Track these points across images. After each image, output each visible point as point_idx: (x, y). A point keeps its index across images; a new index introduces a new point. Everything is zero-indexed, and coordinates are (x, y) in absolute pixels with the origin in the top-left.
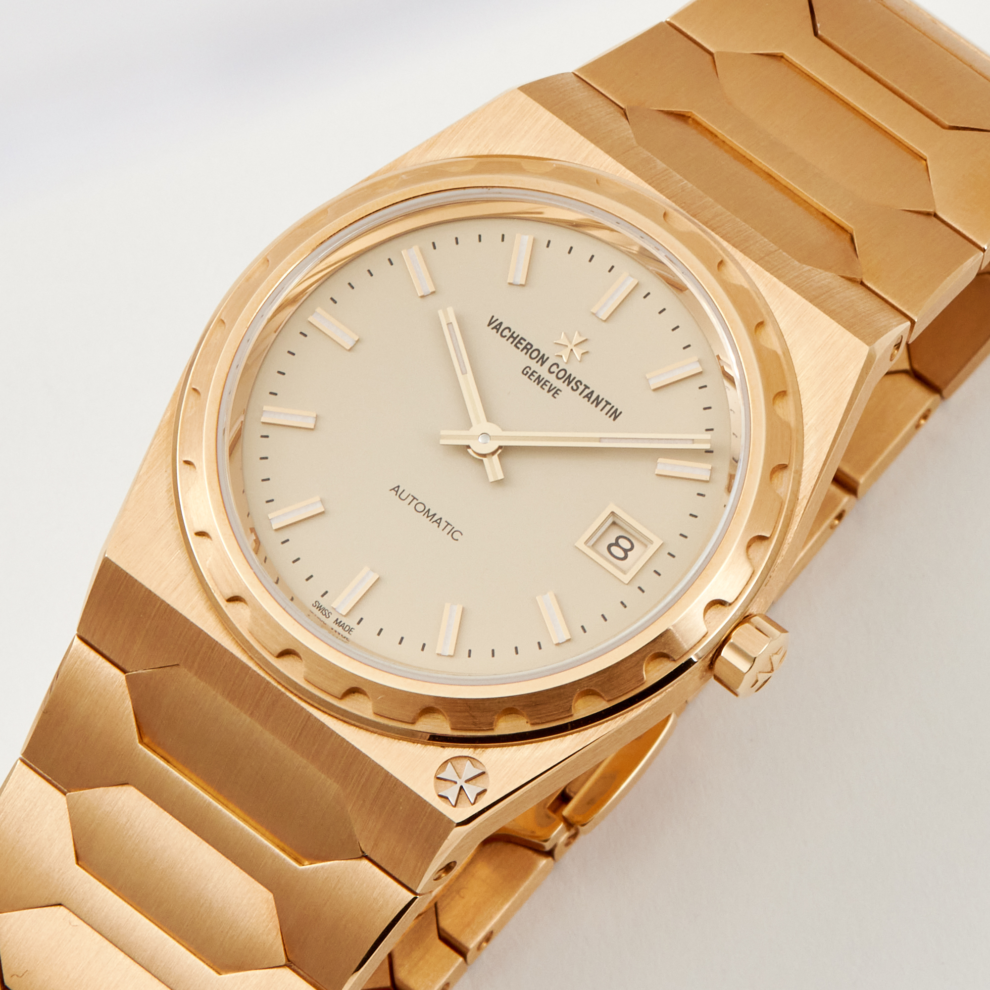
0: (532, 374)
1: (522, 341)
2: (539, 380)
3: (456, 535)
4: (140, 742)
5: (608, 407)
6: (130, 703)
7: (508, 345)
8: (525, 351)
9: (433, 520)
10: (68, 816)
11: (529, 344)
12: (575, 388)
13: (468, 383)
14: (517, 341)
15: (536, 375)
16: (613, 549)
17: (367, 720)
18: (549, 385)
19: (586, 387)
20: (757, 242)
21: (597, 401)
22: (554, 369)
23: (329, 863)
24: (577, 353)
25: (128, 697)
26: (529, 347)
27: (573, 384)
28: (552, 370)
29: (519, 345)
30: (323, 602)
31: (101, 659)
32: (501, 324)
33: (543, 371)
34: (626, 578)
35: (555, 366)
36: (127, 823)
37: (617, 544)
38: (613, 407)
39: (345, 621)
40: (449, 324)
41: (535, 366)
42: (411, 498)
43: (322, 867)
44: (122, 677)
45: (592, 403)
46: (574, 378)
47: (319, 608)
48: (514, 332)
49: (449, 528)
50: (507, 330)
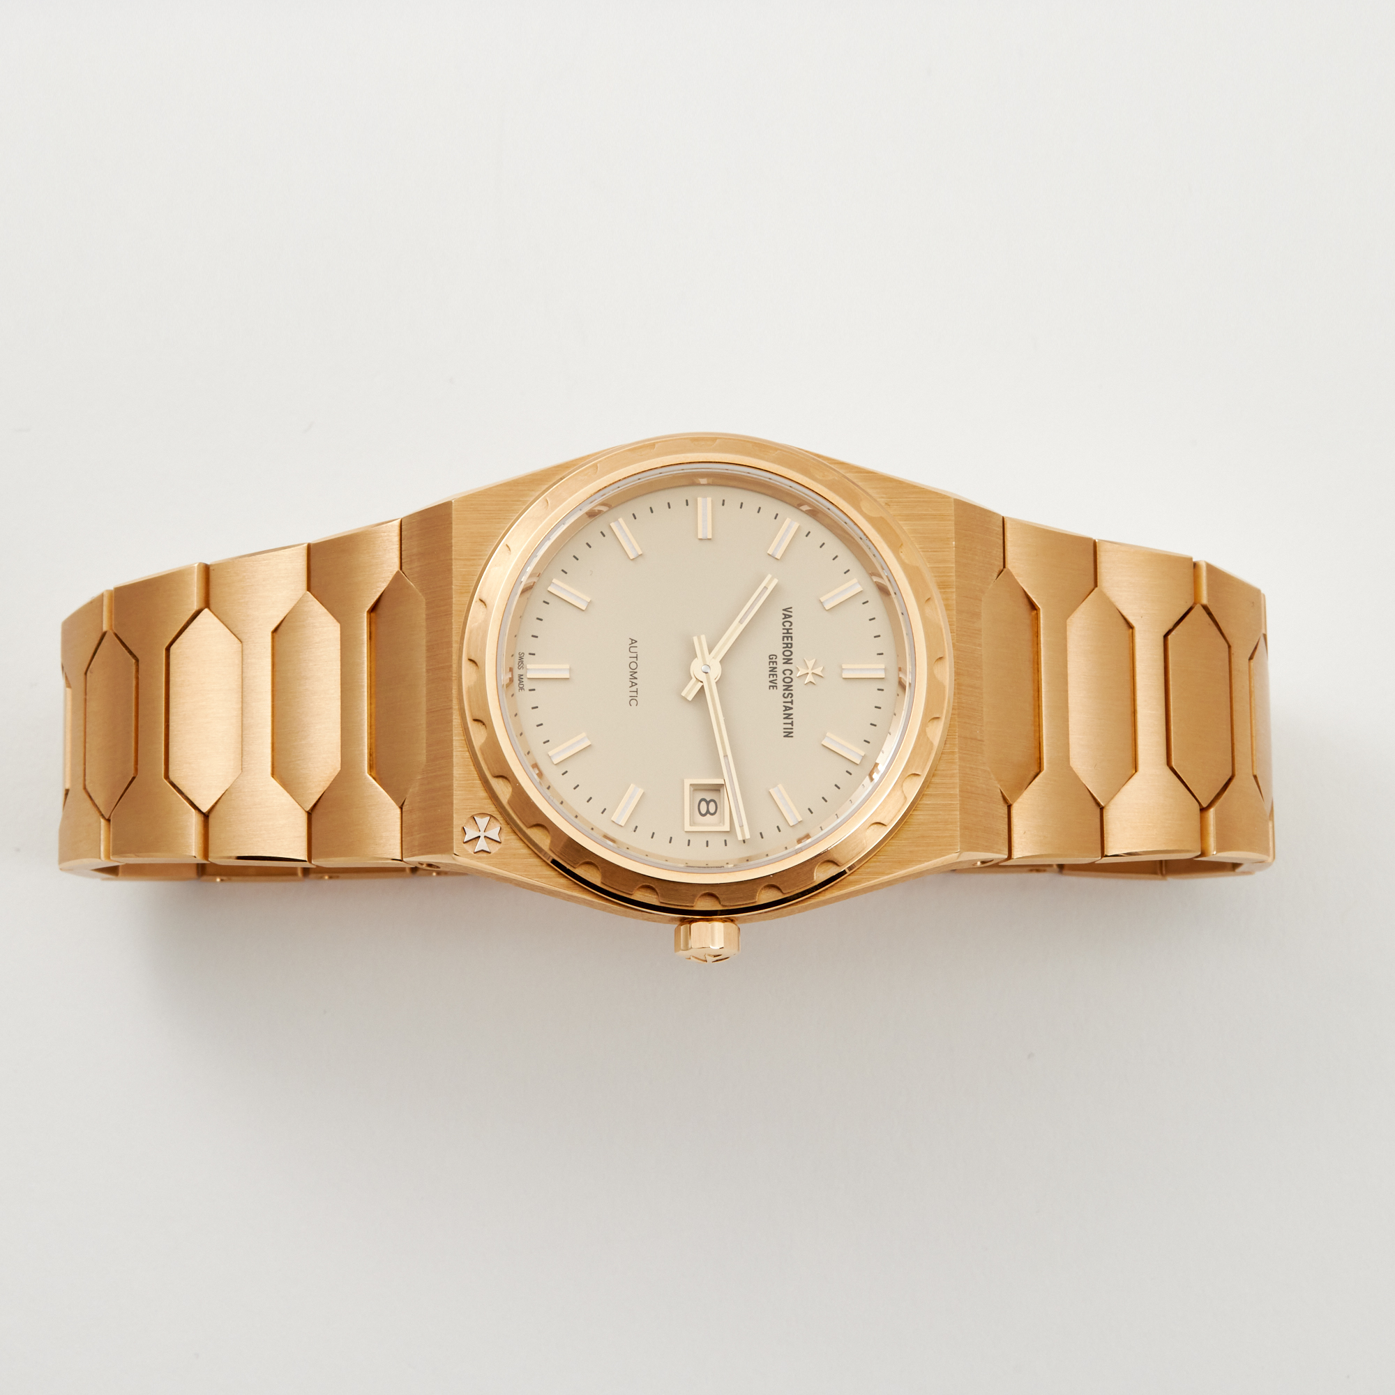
0: (773, 662)
1: (790, 638)
2: (773, 669)
3: (633, 702)
4: (368, 612)
5: (790, 726)
6: (385, 587)
7: (780, 632)
8: (785, 646)
9: (632, 680)
10: (295, 603)
11: (791, 644)
12: (786, 695)
13: (735, 630)
14: (788, 635)
15: (775, 666)
16: (703, 804)
17: (473, 747)
18: (775, 678)
19: (792, 702)
20: (976, 725)
21: (788, 716)
22: (788, 673)
23: (382, 790)
24: (809, 678)
25: (388, 582)
26: (789, 646)
27: (787, 692)
28: (785, 672)
29: (785, 639)
30: (527, 658)
31: (397, 546)
32: (791, 616)
33: (781, 667)
34: (688, 828)
35: (790, 672)
36: (316, 643)
37: (708, 803)
38: (792, 729)
39: (525, 680)
40: (766, 588)
41: (780, 660)
42: (635, 655)
43: (377, 788)
44: (396, 568)
45: (784, 714)
46: (792, 690)
47: (521, 658)
48: (791, 629)
49: (635, 694)
50: (789, 624)
